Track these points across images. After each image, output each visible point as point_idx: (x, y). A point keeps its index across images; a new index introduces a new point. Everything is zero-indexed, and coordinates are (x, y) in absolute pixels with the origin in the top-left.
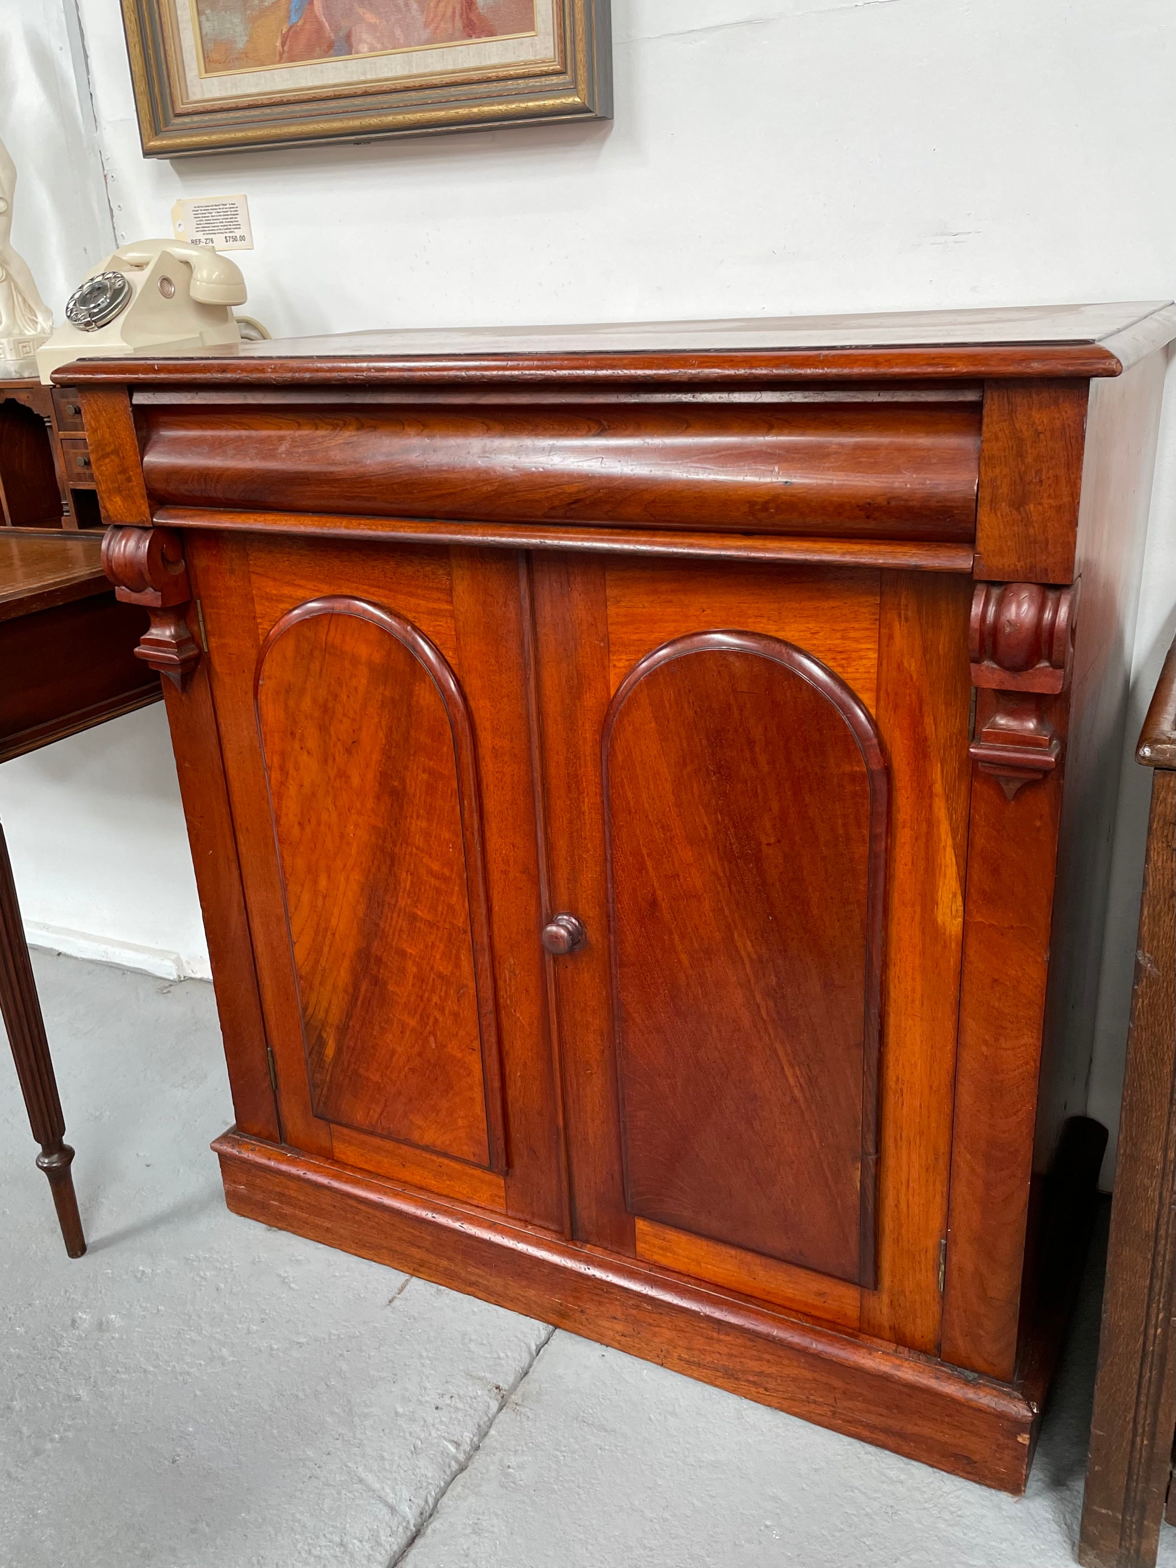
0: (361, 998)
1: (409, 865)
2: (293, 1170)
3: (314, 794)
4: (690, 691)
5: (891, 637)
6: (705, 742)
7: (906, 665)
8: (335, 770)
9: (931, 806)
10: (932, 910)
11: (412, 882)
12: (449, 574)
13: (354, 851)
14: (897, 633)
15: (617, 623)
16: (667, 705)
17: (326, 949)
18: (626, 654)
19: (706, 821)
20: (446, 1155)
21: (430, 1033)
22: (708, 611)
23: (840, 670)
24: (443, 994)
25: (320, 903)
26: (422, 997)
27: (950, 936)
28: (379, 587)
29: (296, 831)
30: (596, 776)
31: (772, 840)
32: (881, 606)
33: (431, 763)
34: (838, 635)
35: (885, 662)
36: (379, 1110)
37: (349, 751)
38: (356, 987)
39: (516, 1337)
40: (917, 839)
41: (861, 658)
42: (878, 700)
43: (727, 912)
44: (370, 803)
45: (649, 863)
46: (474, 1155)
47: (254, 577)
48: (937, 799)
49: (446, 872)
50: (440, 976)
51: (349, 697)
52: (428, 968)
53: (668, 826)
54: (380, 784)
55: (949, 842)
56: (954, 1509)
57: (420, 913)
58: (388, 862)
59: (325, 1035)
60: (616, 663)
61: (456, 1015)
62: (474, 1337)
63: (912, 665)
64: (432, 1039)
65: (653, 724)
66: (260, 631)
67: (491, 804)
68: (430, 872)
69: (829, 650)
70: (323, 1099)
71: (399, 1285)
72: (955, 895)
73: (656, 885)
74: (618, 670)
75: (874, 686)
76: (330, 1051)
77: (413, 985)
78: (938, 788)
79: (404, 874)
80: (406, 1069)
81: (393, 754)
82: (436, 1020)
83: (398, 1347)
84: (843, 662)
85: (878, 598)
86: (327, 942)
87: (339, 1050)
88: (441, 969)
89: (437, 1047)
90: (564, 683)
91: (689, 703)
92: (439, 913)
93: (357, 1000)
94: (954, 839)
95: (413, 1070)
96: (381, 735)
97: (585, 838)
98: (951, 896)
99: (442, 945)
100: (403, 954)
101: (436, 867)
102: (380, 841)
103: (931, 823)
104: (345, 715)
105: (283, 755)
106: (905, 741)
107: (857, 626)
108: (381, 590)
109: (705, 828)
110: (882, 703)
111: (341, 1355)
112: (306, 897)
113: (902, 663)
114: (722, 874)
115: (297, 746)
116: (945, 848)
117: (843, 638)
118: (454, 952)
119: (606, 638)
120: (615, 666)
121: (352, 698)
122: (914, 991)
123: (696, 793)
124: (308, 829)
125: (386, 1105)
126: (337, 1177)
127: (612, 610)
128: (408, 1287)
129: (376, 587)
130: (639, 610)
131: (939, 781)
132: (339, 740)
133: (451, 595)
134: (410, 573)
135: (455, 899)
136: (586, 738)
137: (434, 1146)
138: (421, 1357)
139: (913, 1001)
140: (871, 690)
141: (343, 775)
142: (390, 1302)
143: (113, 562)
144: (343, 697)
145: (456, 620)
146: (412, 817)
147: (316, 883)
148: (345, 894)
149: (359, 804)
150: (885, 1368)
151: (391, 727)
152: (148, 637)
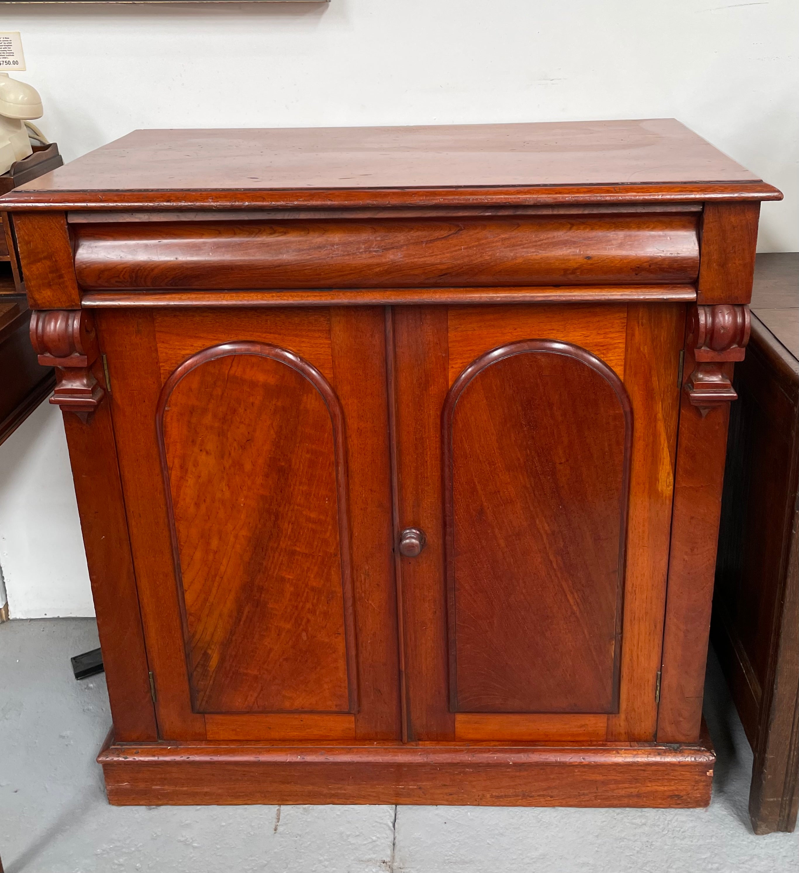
0: (243, 619)
1: (291, 517)
2: (178, 758)
3: (210, 481)
4: (510, 378)
5: (633, 335)
6: (520, 408)
7: (642, 349)
8: (230, 461)
9: (655, 426)
10: (655, 484)
11: (292, 529)
12: (329, 320)
13: (243, 517)
14: (637, 332)
15: (454, 341)
16: (495, 388)
17: (214, 591)
18: (461, 359)
19: (519, 455)
20: (312, 712)
21: (303, 630)
22: (519, 330)
23: (602, 356)
24: (315, 601)
25: (211, 557)
26: (297, 607)
27: (666, 497)
28: (271, 333)
29: (192, 510)
30: (436, 437)
31: (563, 460)
32: (628, 318)
33: (314, 447)
34: (602, 336)
35: (629, 349)
36: (255, 695)
37: (243, 448)
38: (240, 610)
39: (376, 822)
40: (647, 446)
41: (615, 348)
42: (625, 371)
43: (532, 509)
44: (259, 480)
45: (479, 487)
46: (336, 706)
47: (158, 335)
48: (659, 422)
49: (322, 517)
50: (313, 589)
51: (245, 410)
52: (304, 586)
53: (493, 462)
54: (269, 466)
55: (666, 445)
56: (678, 829)
57: (298, 549)
58: (273, 518)
59: (209, 652)
60: (454, 366)
61: (326, 614)
63: (645, 349)
64: (304, 634)
65: (485, 401)
66: (162, 371)
67: (354, 466)
68: (308, 519)
69: (596, 345)
70: (205, 699)
71: (275, 813)
72: (669, 474)
73: (484, 499)
74: (454, 370)
75: (623, 363)
76: (214, 662)
77: (290, 600)
78: (660, 416)
79: (286, 525)
80: (281, 660)
81: (282, 444)
82: (308, 621)
84: (604, 351)
85: (626, 314)
86: (216, 584)
87: (222, 660)
88: (314, 584)
89: (308, 638)
90: (415, 382)
91: (510, 386)
92: (315, 547)
93: (240, 620)
94: (668, 442)
95: (286, 659)
96: (272, 432)
97: (427, 478)
98: (666, 475)
99: (316, 568)
100: (283, 580)
101: (313, 515)
102: (267, 506)
103: (655, 435)
104: (241, 422)
105: (184, 458)
106: (641, 392)
107: (612, 330)
108: (272, 335)
109: (519, 459)
110: (628, 372)
112: (198, 555)
113: (640, 349)
114: (529, 486)
115: (196, 449)
116: (663, 449)
117: (604, 338)
118: (326, 570)
119: (447, 350)
120: (452, 367)
121: (248, 411)
122: (644, 532)
123: (513, 438)
124: (203, 507)
125: (262, 690)
126: (217, 752)
127: (451, 335)
128: (282, 814)
129: (268, 333)
130: (470, 333)
131: (661, 412)
132: (235, 440)
133: (330, 334)
134: (297, 322)
135: (328, 534)
136: (430, 414)
137: (302, 708)
139: (643, 538)
140: (621, 365)
141: (238, 465)
142: (276, 830)
143: (46, 338)
144: (241, 410)
145: (333, 349)
146: (295, 485)
147: (208, 544)
148: (233, 547)
149: (249, 483)
150: (629, 759)
151: (281, 427)
152: (62, 388)
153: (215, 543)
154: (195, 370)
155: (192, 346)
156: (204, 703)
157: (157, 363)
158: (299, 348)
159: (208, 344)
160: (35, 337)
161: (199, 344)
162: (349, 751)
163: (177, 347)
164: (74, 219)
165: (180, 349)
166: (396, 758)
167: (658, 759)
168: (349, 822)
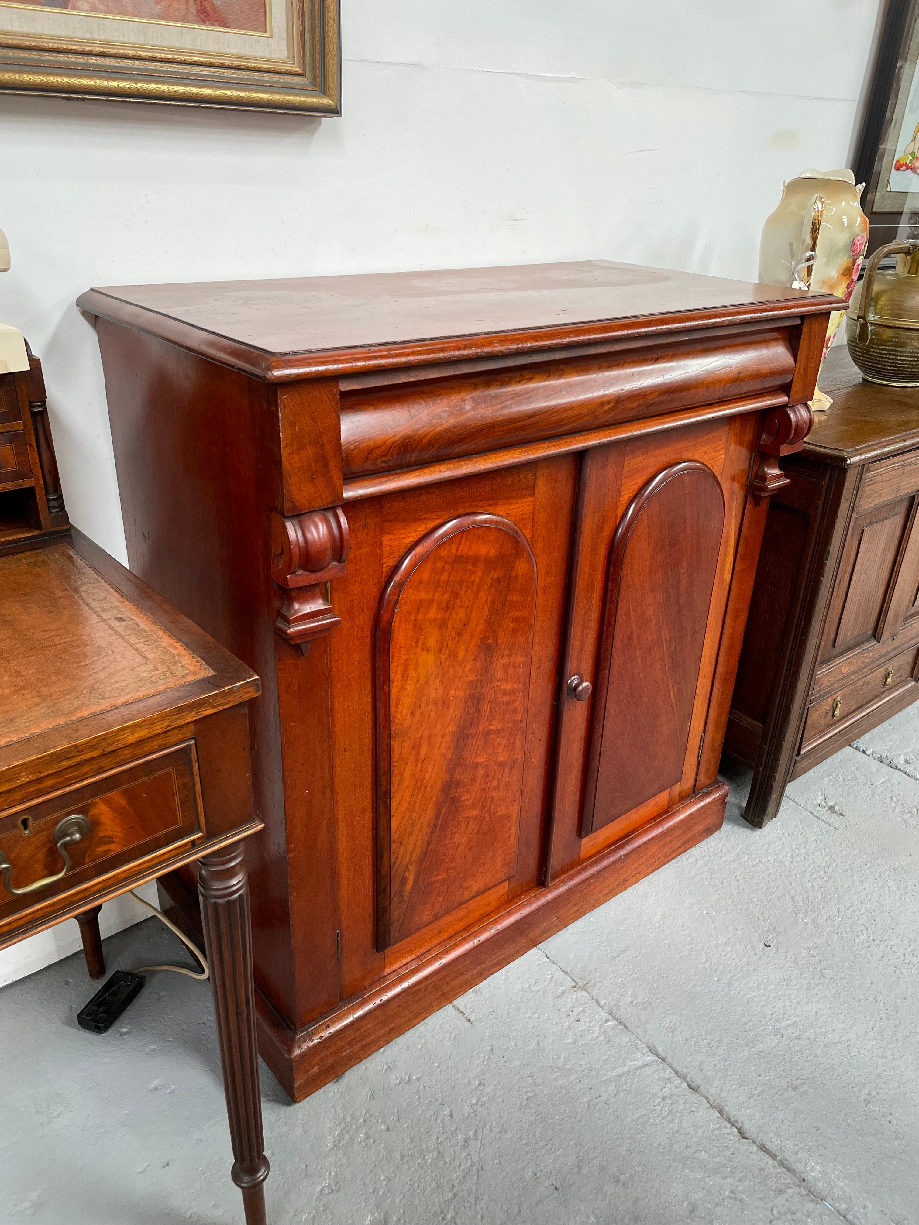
0: (439, 823)
1: (491, 696)
2: (370, 1007)
3: (427, 682)
8: (447, 654)
10: (723, 574)
11: (490, 708)
12: (535, 475)
13: (451, 711)
15: (627, 477)
17: (418, 804)
18: (628, 494)
19: (660, 575)
21: (487, 811)
22: (668, 455)
23: (712, 468)
24: (500, 776)
25: (419, 768)
26: (485, 789)
27: (728, 583)
29: (408, 721)
31: (685, 571)
32: (729, 430)
34: (714, 450)
35: (727, 458)
36: (441, 899)
37: (460, 634)
38: (437, 815)
40: (724, 542)
41: (719, 459)
43: (661, 622)
44: (469, 666)
46: (505, 874)
48: (733, 519)
49: (516, 686)
50: (500, 764)
51: (466, 591)
52: (493, 764)
53: (644, 587)
54: (479, 647)
55: (734, 537)
56: (717, 851)
57: (493, 728)
58: (476, 702)
59: (407, 874)
60: (622, 500)
61: (507, 785)
62: (527, 985)
63: (735, 457)
64: (487, 815)
65: (647, 530)
66: (384, 569)
68: (505, 693)
69: (709, 459)
71: (455, 1012)
72: (731, 563)
73: (633, 624)
74: (623, 506)
75: (722, 472)
76: (410, 883)
77: (480, 784)
78: (735, 513)
79: (486, 706)
80: (466, 851)
81: (492, 620)
82: (492, 799)
83: (515, 1028)
84: (713, 463)
85: (729, 426)
86: (420, 796)
87: (417, 878)
88: (501, 759)
89: (490, 817)
90: (594, 526)
92: (506, 719)
93: (437, 826)
94: (736, 535)
95: (470, 849)
96: (486, 609)
97: (591, 620)
99: (505, 741)
100: (476, 766)
101: (509, 687)
102: (472, 692)
103: (730, 531)
104: (461, 606)
105: (406, 664)
106: (727, 495)
107: (720, 443)
109: (660, 579)
110: (723, 479)
111: (505, 1062)
112: (408, 770)
114: (662, 602)
115: (418, 650)
116: (732, 541)
118: (512, 741)
119: (621, 483)
120: (622, 504)
121: (468, 592)
122: (711, 618)
123: (659, 560)
124: (418, 714)
125: (447, 891)
126: (403, 980)
127: (626, 469)
128: (460, 1007)
129: (484, 500)
130: (638, 466)
132: (454, 628)
133: (534, 490)
137: (477, 892)
138: (530, 1018)
140: (720, 474)
141: (453, 655)
142: (469, 1021)
143: (312, 550)
144: (463, 593)
145: (534, 506)
146: (498, 660)
147: (418, 753)
148: (439, 748)
149: (460, 672)
150: (687, 813)
151: (494, 600)
152: (300, 614)
153: (424, 750)
154: (428, 557)
155: (416, 531)
156: (396, 933)
157: (380, 560)
158: (507, 512)
159: (431, 525)
160: (297, 551)
161: (422, 528)
162: (510, 914)
163: (402, 536)
164: (345, 386)
165: (404, 538)
166: (547, 898)
167: (702, 804)
168: (519, 978)
